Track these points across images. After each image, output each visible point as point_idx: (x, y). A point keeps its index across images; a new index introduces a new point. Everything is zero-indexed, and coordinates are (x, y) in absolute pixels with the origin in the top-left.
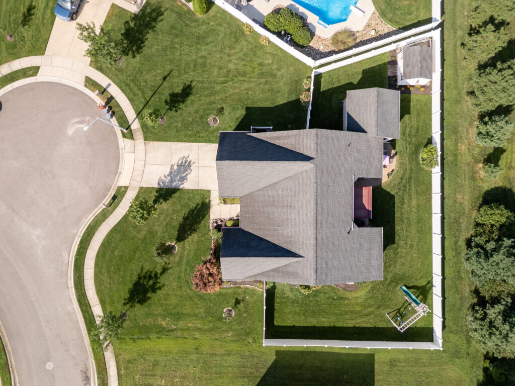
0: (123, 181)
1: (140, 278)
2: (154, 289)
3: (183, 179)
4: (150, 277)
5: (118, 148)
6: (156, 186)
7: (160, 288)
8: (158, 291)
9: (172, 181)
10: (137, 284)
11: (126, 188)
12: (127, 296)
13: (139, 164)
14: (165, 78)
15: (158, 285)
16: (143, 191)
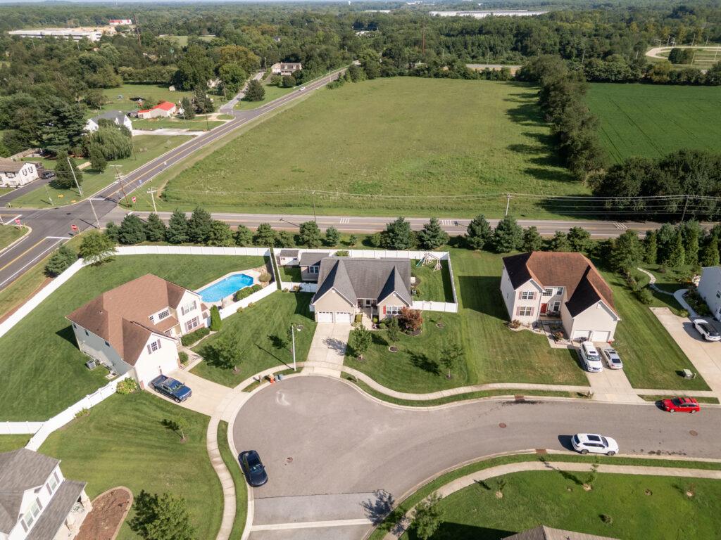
0: (337, 375)
1: (417, 366)
2: (424, 358)
3: (340, 343)
4: (416, 360)
5: (308, 377)
6: (343, 357)
7: (424, 355)
8: (427, 356)
9: (340, 348)
10: (422, 367)
11: (342, 372)
12: (431, 374)
13: (324, 365)
14: (260, 348)
15: (421, 356)
16: (346, 363)
